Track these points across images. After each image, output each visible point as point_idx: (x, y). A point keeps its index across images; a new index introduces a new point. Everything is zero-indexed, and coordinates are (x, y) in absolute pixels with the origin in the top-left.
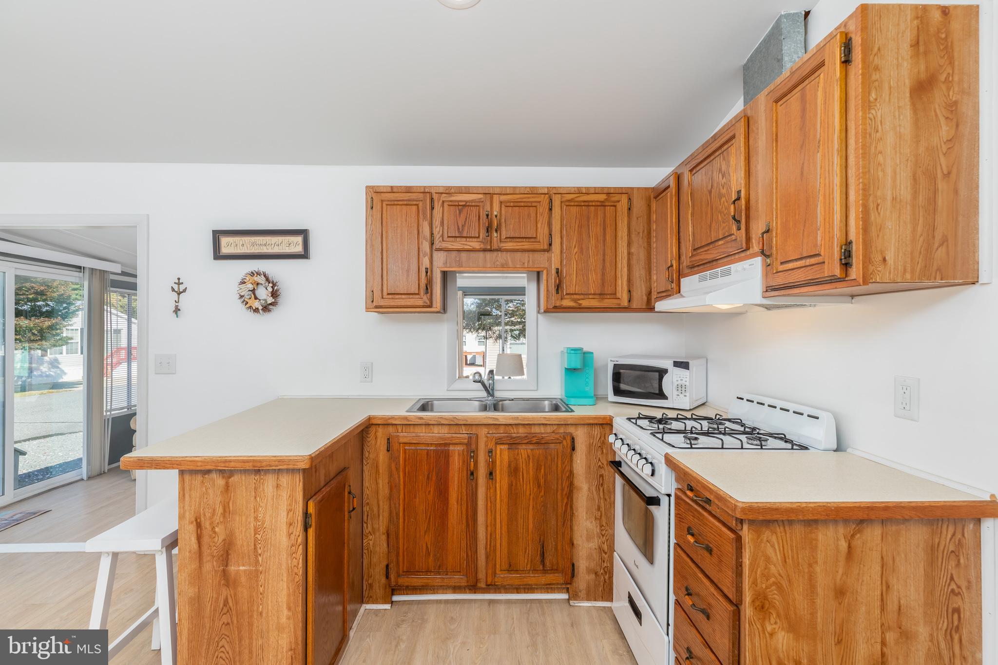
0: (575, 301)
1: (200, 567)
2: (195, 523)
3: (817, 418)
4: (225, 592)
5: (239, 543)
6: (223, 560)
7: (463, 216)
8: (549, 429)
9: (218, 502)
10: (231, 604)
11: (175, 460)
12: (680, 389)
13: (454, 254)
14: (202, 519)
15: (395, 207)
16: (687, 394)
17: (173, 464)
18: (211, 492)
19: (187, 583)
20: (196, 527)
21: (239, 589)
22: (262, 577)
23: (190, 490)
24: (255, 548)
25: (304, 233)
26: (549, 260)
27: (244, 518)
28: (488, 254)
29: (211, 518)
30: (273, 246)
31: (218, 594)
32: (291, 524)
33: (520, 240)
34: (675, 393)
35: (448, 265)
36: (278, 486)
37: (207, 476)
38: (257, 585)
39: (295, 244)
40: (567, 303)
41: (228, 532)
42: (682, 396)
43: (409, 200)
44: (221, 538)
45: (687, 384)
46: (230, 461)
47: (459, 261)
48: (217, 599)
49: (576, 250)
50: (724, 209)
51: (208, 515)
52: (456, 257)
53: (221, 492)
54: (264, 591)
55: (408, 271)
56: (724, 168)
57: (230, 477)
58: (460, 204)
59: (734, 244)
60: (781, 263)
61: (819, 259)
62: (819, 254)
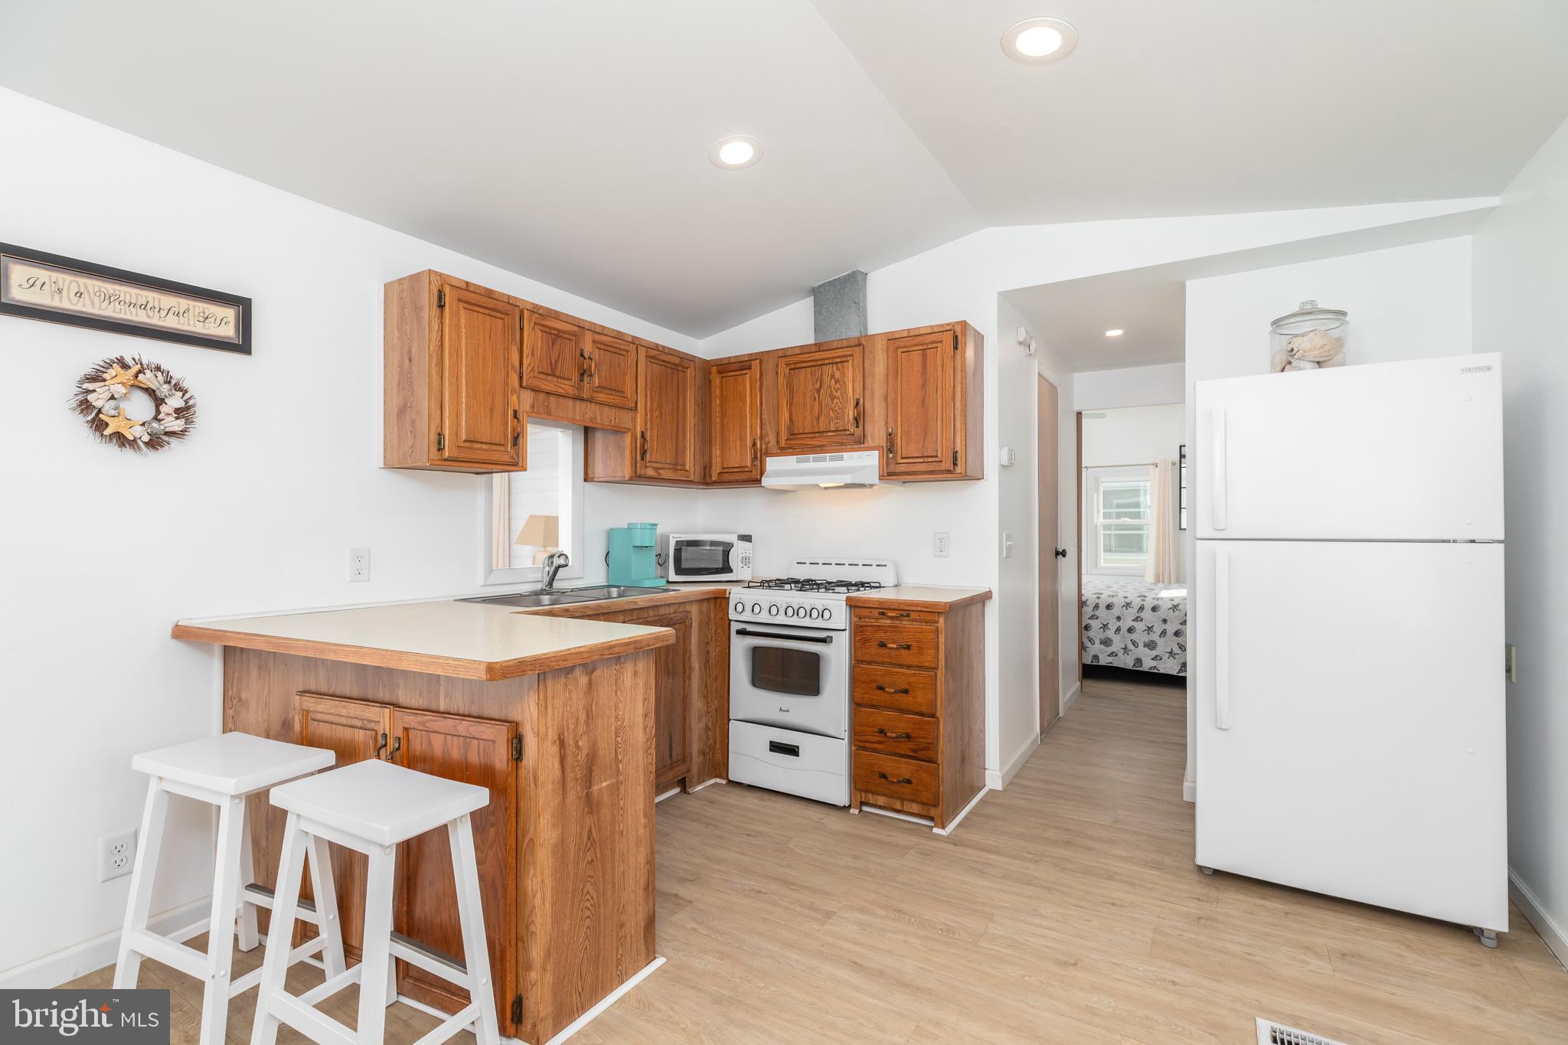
0: (656, 469)
1: (564, 799)
2: (558, 742)
3: (885, 566)
4: (589, 821)
5: (601, 753)
6: (586, 782)
7: (557, 347)
8: (672, 609)
9: (581, 707)
10: (594, 835)
11: (561, 656)
12: (744, 561)
13: (542, 396)
14: (566, 734)
15: (475, 314)
16: (750, 566)
17: (559, 661)
18: (574, 695)
19: (550, 826)
20: (558, 746)
21: (602, 812)
22: (622, 787)
23: (553, 698)
24: (616, 755)
25: (243, 306)
26: (634, 420)
27: (606, 720)
28: (578, 403)
29: (574, 730)
30: (163, 313)
31: (582, 827)
32: (646, 716)
33: (609, 392)
34: (740, 565)
35: (535, 411)
36: (635, 673)
37: (570, 676)
38: (618, 800)
39: (222, 322)
40: (650, 472)
41: (591, 744)
42: (745, 567)
43: (493, 310)
44: (585, 751)
45: (751, 555)
46: (614, 646)
47: (547, 406)
48: (581, 833)
49: (657, 412)
50: (837, 408)
51: (572, 726)
52: (544, 401)
53: (585, 693)
54: (624, 805)
55: (491, 411)
56: (837, 375)
57: (593, 672)
58: (553, 332)
59: (850, 437)
60: (903, 458)
61: (937, 459)
62: (937, 456)
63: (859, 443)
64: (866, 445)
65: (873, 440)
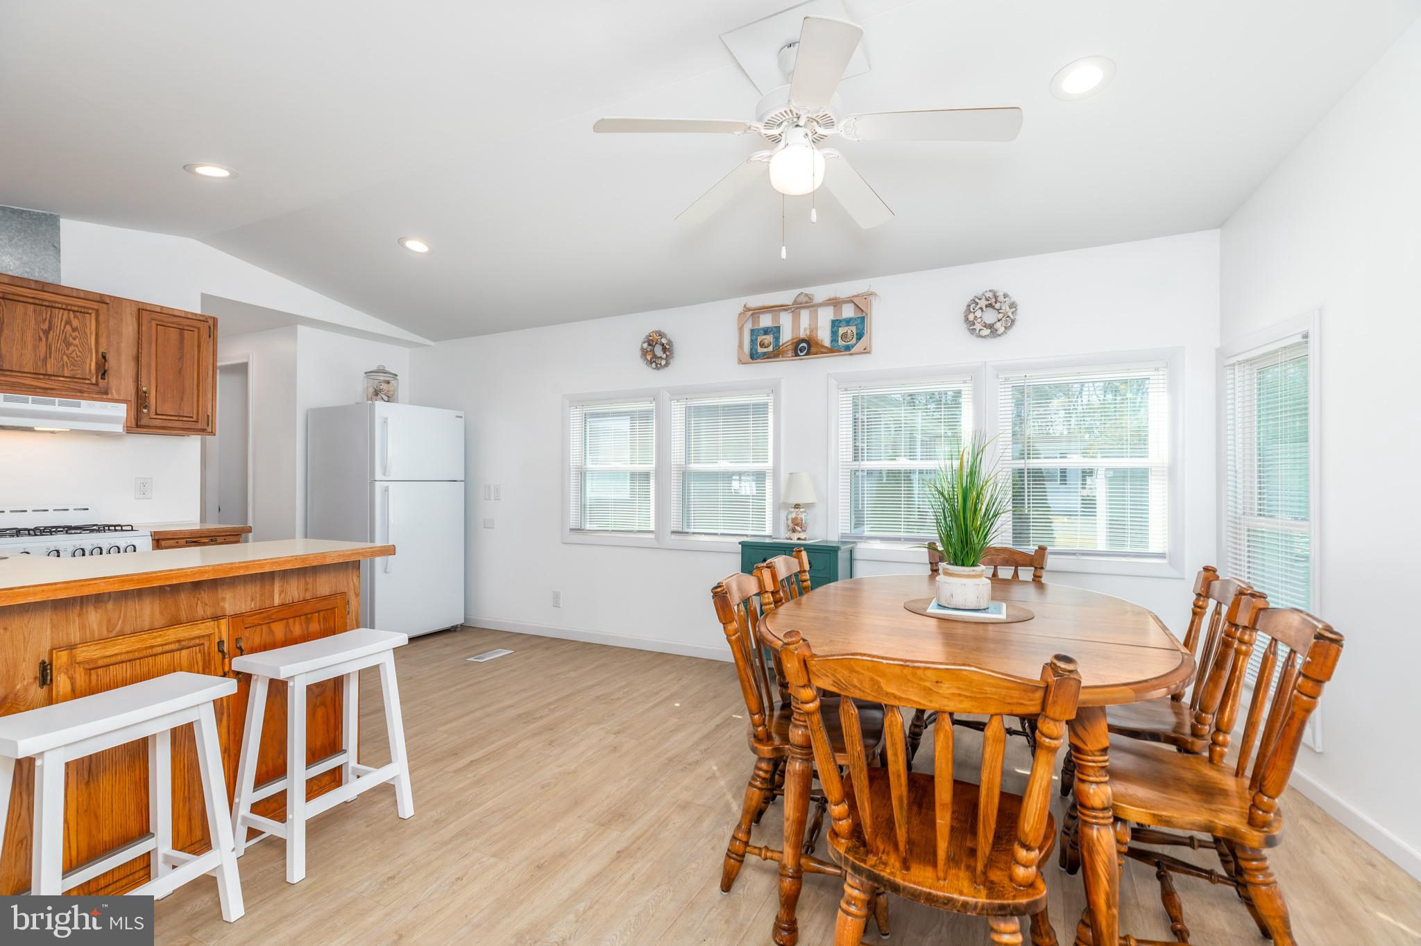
56: (74, 323)
59: (92, 387)
60: (156, 414)
61: (191, 419)
62: (192, 417)
63: (103, 394)
64: (109, 396)
65: (118, 392)
